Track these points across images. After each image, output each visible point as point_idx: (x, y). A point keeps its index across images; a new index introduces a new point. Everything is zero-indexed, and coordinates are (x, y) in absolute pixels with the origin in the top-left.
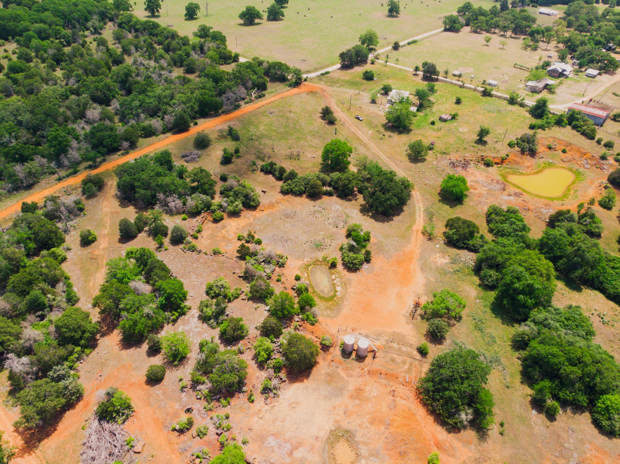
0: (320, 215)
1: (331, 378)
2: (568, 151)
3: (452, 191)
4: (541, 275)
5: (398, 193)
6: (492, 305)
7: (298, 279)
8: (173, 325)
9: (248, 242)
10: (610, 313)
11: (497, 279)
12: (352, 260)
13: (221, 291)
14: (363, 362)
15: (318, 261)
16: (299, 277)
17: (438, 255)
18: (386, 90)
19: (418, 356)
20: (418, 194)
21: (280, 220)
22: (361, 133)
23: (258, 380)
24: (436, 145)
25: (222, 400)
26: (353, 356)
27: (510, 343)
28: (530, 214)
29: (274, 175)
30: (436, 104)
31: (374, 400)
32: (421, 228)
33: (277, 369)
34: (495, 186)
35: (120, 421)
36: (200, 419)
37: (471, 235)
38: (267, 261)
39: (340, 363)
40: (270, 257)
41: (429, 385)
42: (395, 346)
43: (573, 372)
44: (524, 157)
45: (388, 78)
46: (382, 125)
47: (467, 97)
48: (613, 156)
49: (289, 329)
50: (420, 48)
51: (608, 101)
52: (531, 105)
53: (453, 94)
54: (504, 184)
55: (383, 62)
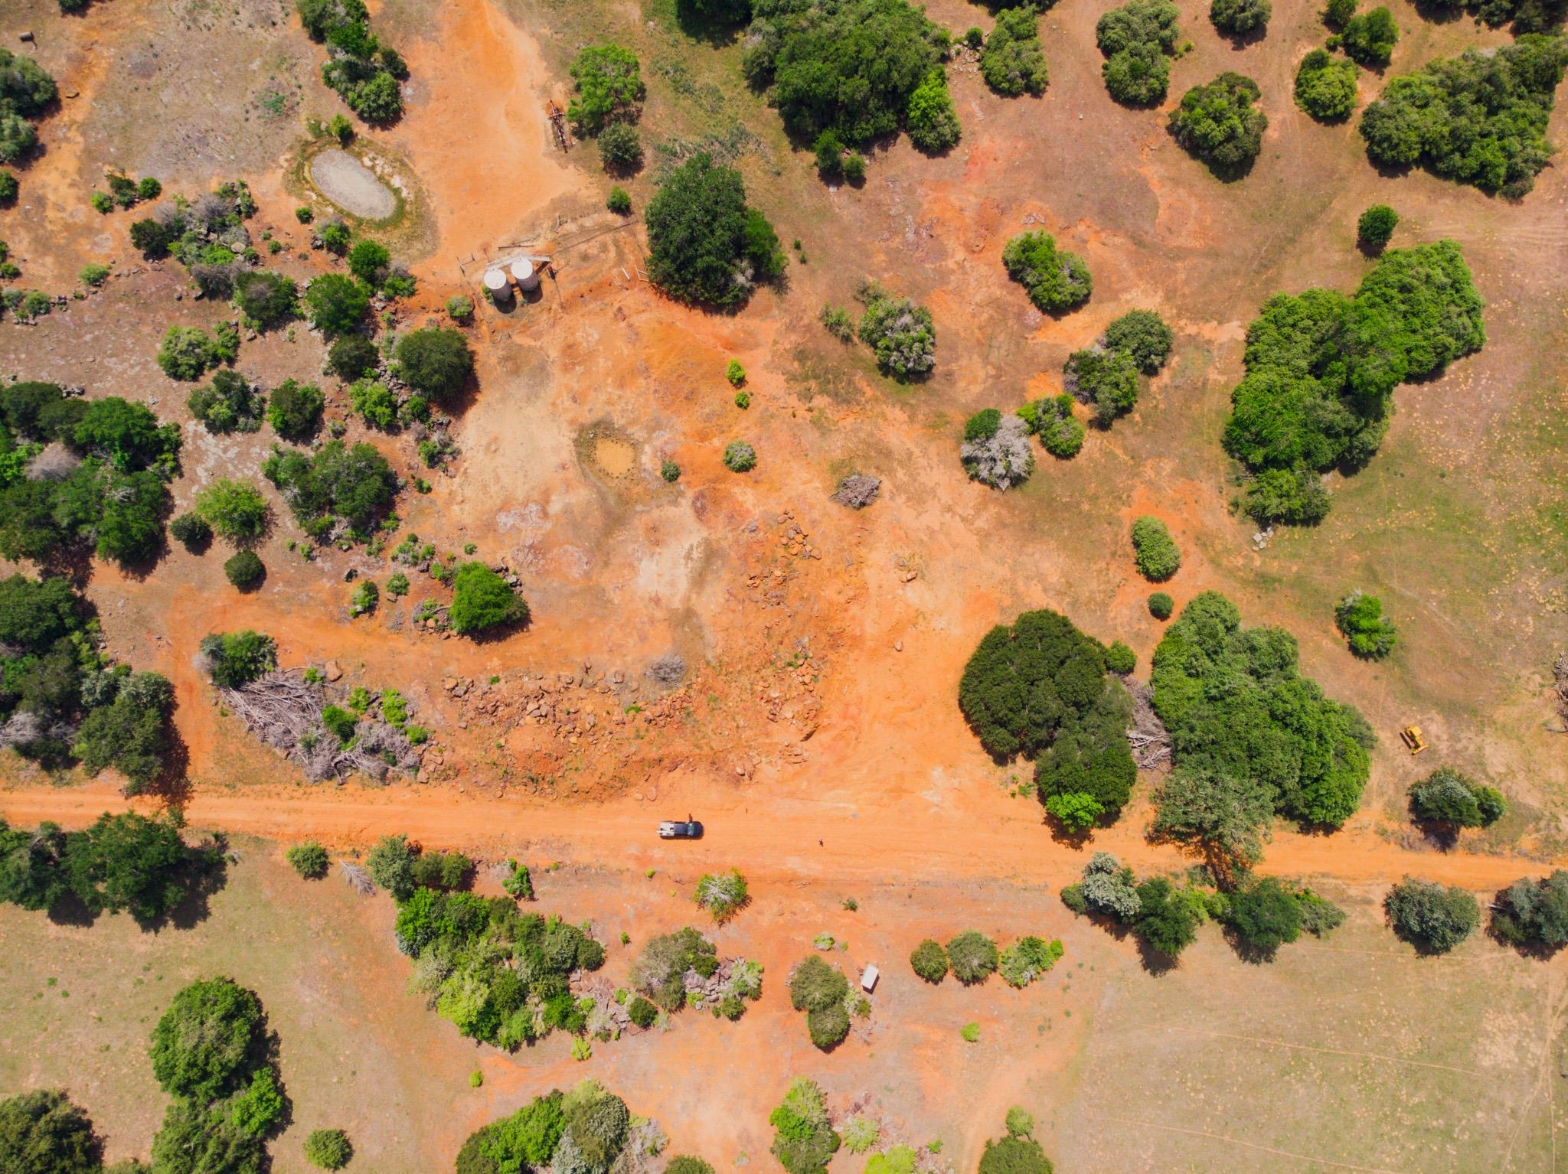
1: (514, 361)
7: (305, 217)
8: (181, 476)
9: (129, 205)
12: (374, 101)
13: (197, 355)
14: (541, 296)
15: (307, 143)
16: (306, 212)
19: (617, 220)
23: (408, 452)
25: (384, 524)
26: (519, 298)
27: (746, 83)
31: (601, 348)
33: (422, 414)
35: (269, 667)
36: (378, 573)
38: (217, 223)
39: (507, 326)
40: (213, 212)
41: (667, 265)
42: (571, 227)
43: (857, 87)
49: (383, 333)
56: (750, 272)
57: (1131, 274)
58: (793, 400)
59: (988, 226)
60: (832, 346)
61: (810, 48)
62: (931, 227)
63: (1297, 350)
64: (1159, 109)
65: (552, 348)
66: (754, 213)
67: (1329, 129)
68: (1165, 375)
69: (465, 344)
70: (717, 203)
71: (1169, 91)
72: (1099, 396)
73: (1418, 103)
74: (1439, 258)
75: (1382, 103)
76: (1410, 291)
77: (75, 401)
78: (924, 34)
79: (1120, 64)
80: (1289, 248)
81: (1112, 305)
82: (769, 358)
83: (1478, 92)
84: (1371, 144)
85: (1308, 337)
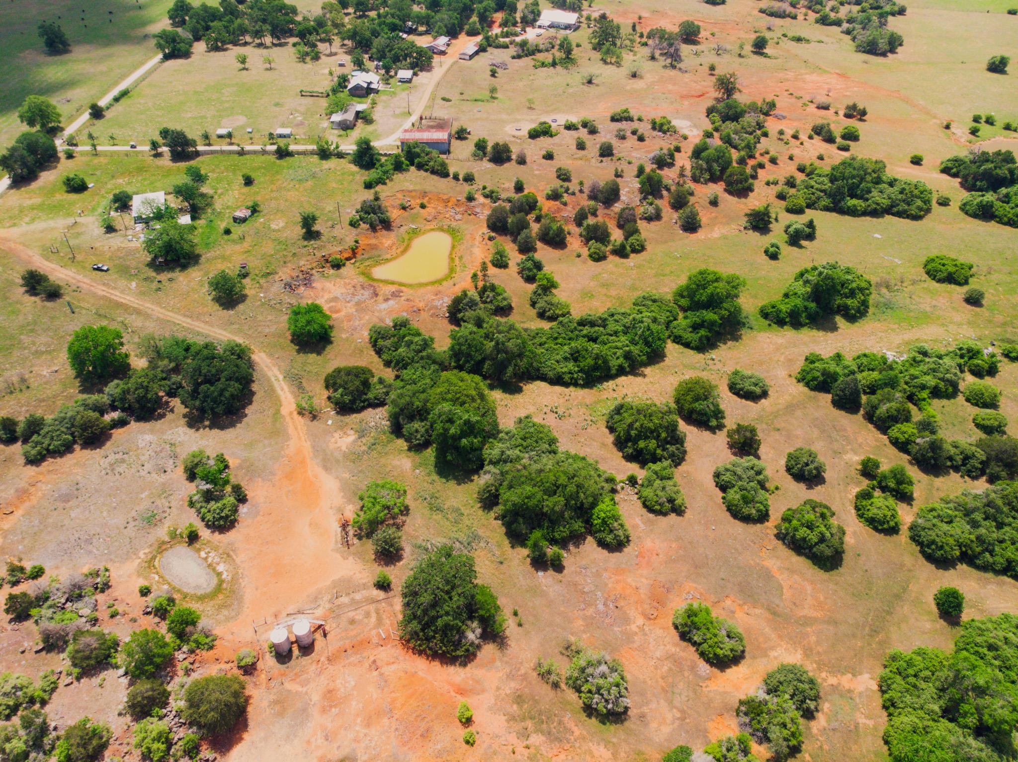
0: (125, 465)
1: (281, 704)
2: (427, 205)
3: (309, 331)
4: (473, 400)
5: (234, 373)
6: (436, 467)
7: (145, 592)
9: (15, 584)
10: (561, 401)
11: (427, 431)
12: (218, 514)
13: (17, 697)
14: (313, 651)
15: (163, 543)
16: (147, 588)
17: (336, 435)
18: (123, 202)
19: (381, 594)
20: (263, 355)
21: (56, 513)
22: (118, 294)
24: (250, 266)
26: (296, 651)
27: (479, 505)
28: (424, 315)
30: (216, 197)
31: (355, 693)
32: (293, 407)
33: (193, 751)
34: (363, 295)
37: (366, 384)
39: (282, 675)
40: (76, 586)
41: (415, 625)
42: (345, 600)
43: (555, 503)
44: (378, 234)
45: (113, 177)
46: (148, 265)
47: (259, 168)
48: (480, 192)
49: (177, 680)
50: (140, 104)
51: (442, 112)
52: (351, 152)
53: (234, 170)
54: (372, 286)
55: (88, 148)
56: (479, 631)
57: (773, 636)
58: (513, 739)
59: (659, 600)
60: (545, 690)
61: (523, 479)
62: (616, 600)
63: (926, 695)
64: (766, 523)
66: (484, 587)
67: (888, 537)
68: (821, 720)
69: (244, 688)
70: (455, 577)
71: (770, 513)
72: (772, 736)
73: (945, 520)
74: (1007, 625)
75: (920, 521)
76: (997, 650)
78: (599, 476)
79: (734, 495)
80: (888, 618)
81: (764, 660)
82: (493, 701)
83: (985, 513)
84: (922, 547)
85: (931, 685)
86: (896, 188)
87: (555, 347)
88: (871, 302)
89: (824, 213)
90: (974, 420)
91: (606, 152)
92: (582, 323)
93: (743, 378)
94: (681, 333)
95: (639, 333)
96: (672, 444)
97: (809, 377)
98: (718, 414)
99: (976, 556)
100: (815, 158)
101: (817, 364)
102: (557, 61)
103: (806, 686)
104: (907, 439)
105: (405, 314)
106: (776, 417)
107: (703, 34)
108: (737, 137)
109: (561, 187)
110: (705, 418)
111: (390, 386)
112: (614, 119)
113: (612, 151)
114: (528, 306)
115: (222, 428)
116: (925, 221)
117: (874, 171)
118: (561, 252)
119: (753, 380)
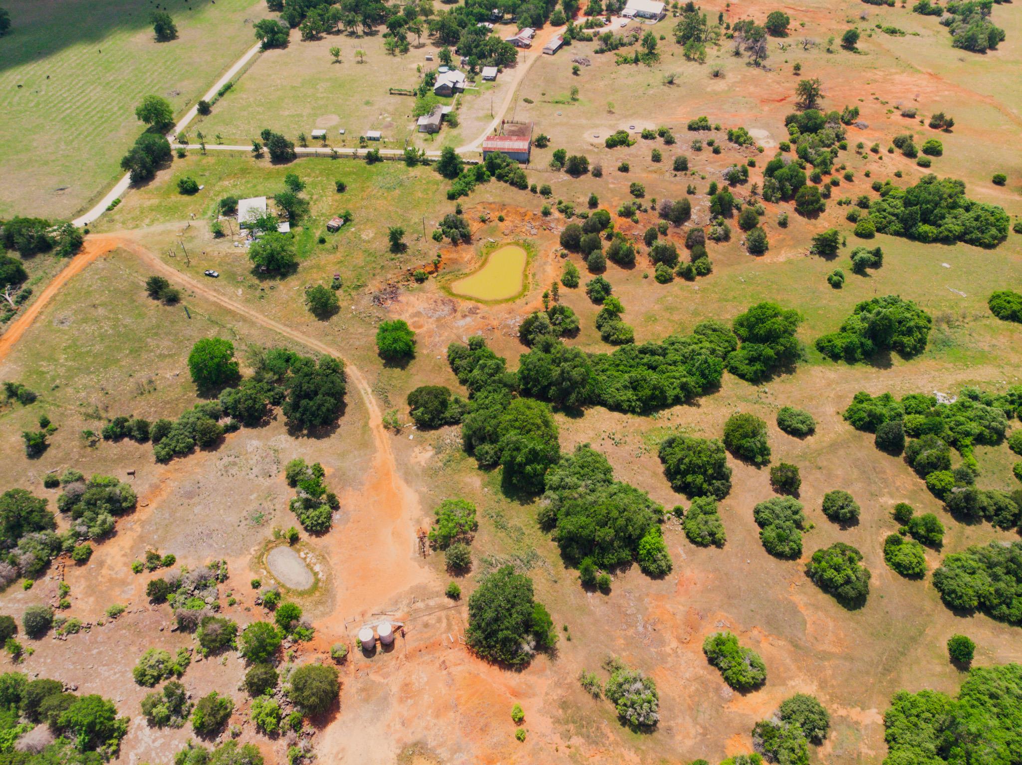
0: (237, 468)
1: (367, 692)
2: (505, 218)
3: (395, 348)
4: (539, 428)
5: (330, 389)
6: (502, 487)
7: (256, 585)
8: (117, 758)
9: (152, 569)
10: (619, 427)
11: (496, 453)
12: (316, 520)
13: (160, 669)
14: (393, 648)
15: (270, 542)
16: (257, 582)
17: (417, 450)
18: (229, 208)
19: (451, 602)
20: (354, 368)
21: (181, 508)
22: (227, 300)
23: (280, 754)
24: (343, 276)
26: (379, 648)
27: (539, 526)
28: (498, 334)
29: (132, 437)
30: (311, 203)
31: (427, 688)
32: (380, 420)
33: (296, 726)
34: (443, 311)
37: (444, 404)
38: (202, 584)
39: (368, 667)
40: (202, 577)
41: (479, 634)
42: (420, 605)
43: (606, 533)
44: (459, 248)
45: (220, 178)
46: (252, 272)
47: (350, 173)
48: (556, 206)
49: (285, 665)
50: (242, 99)
51: (523, 116)
52: (436, 159)
53: (328, 174)
54: (451, 300)
55: (198, 146)
56: (533, 644)
57: (793, 667)
58: (557, 738)
59: (693, 627)
60: (587, 698)
61: (579, 509)
62: (654, 624)
63: (924, 735)
64: (798, 560)
65: (394, 685)
66: (539, 605)
67: (912, 582)
68: (828, 747)
69: (337, 677)
70: (515, 597)
71: (803, 550)
72: (781, 758)
73: (968, 571)
74: (1011, 675)
75: (944, 569)
76: (997, 698)
77: (69, 695)
78: (648, 507)
79: (771, 533)
80: (902, 658)
81: (782, 688)
82: (542, 705)
83: (1007, 567)
84: (943, 594)
85: (930, 725)
86: (972, 214)
87: (616, 374)
88: (928, 338)
89: (894, 237)
90: (1015, 469)
91: (681, 166)
92: (643, 351)
93: (792, 415)
94: (737, 364)
95: (697, 365)
96: (717, 479)
97: (856, 417)
98: (764, 451)
99: (993, 607)
100: (892, 175)
101: (865, 405)
102: (640, 57)
103: (817, 717)
104: (944, 487)
105: (480, 333)
106: (819, 454)
107: (793, 25)
108: (814, 152)
109: (634, 203)
110: (751, 454)
111: (465, 406)
112: (691, 128)
113: (686, 165)
114: (594, 328)
115: (318, 437)
116: (998, 249)
117: (950, 196)
118: (630, 271)
119: (800, 418)
